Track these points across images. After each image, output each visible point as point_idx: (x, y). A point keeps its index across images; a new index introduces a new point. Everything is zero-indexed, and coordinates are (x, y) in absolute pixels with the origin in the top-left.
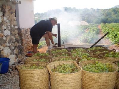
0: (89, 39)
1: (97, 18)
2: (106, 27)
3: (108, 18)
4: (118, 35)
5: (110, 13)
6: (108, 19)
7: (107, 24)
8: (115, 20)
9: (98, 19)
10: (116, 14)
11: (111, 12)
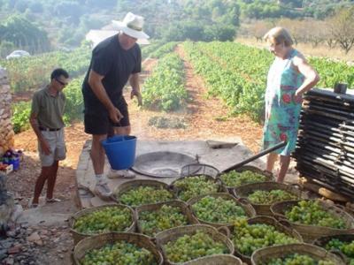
0: (166, 100)
1: (174, 25)
2: (202, 54)
3: (202, 24)
4: (244, 90)
5: (208, 9)
6: (202, 30)
7: (200, 44)
8: (221, 33)
9: (175, 27)
10: (223, 13)
11: (210, 7)
